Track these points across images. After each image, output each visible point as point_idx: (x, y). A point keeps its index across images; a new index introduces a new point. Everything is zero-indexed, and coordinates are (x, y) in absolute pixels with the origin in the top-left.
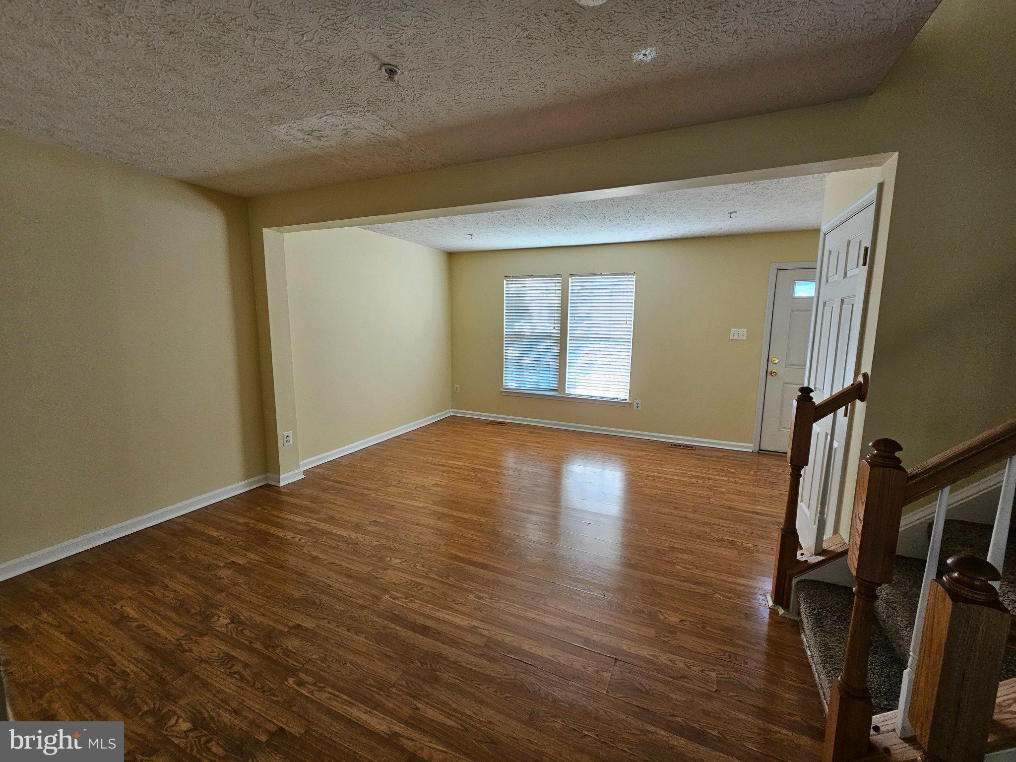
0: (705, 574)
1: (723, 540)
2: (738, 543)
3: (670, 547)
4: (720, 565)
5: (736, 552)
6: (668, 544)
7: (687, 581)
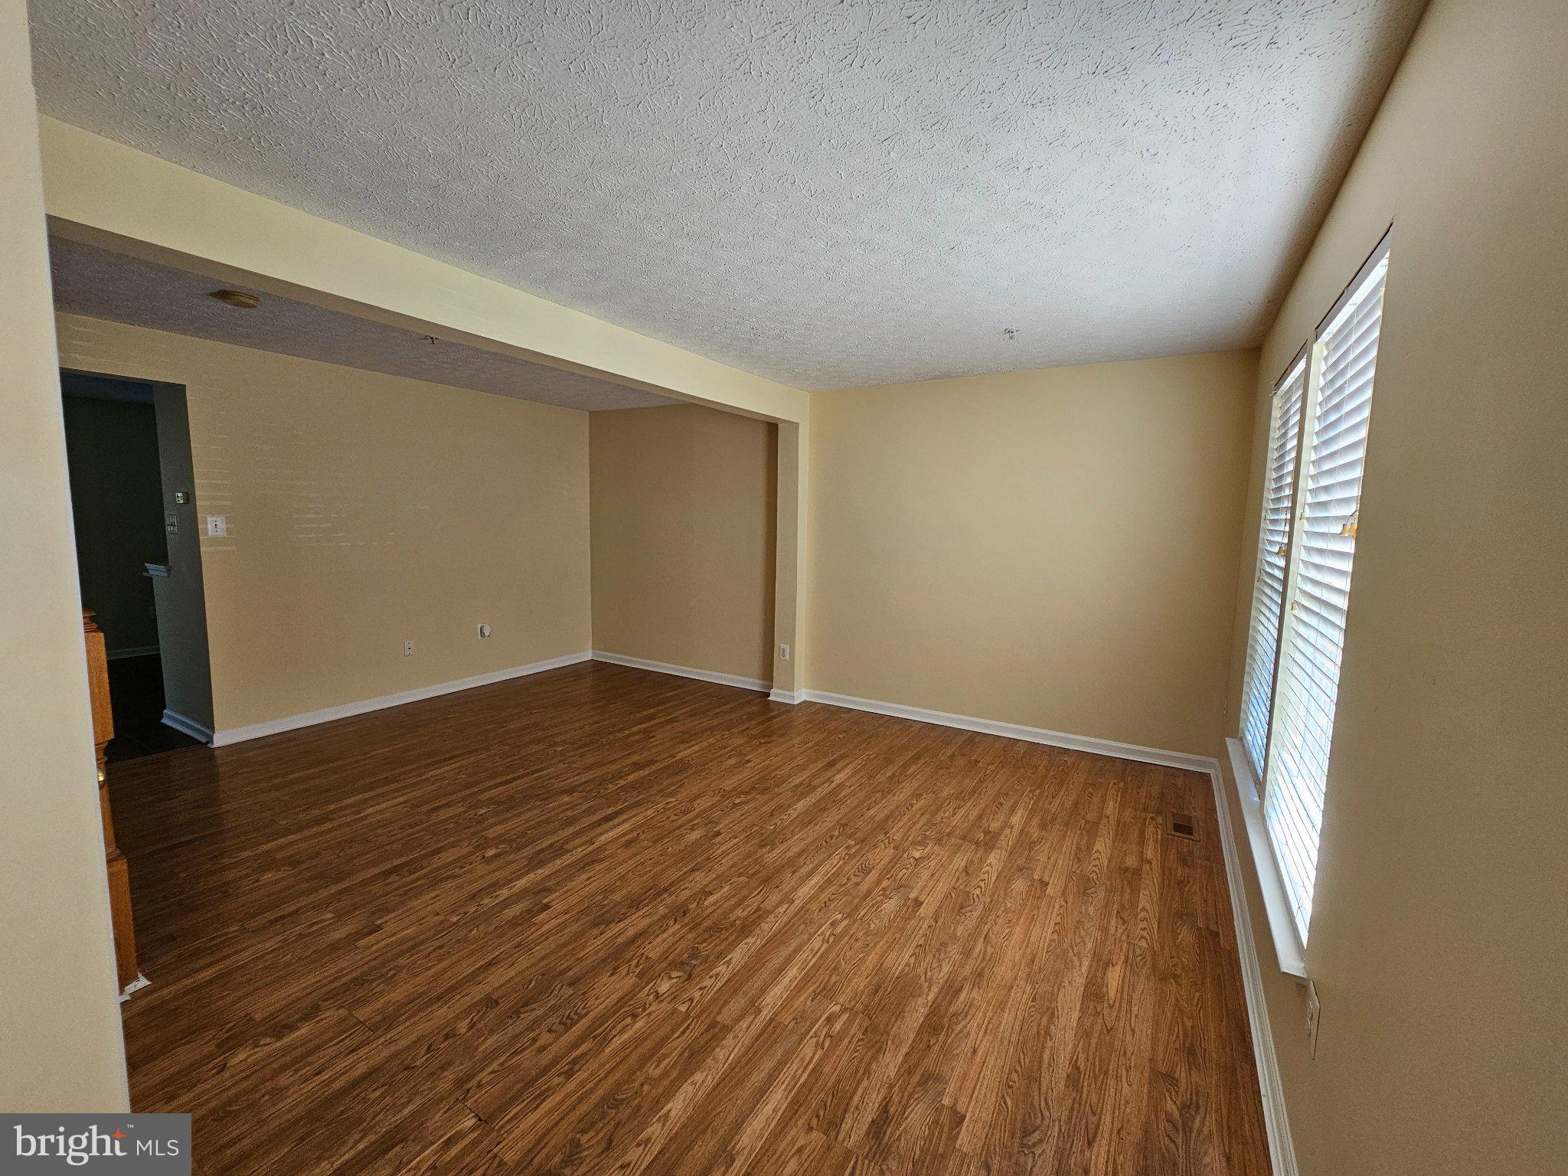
0: (280, 938)
1: (305, 1018)
2: (268, 1040)
3: (379, 928)
4: (265, 968)
5: (257, 1017)
6: (390, 928)
7: (297, 911)
